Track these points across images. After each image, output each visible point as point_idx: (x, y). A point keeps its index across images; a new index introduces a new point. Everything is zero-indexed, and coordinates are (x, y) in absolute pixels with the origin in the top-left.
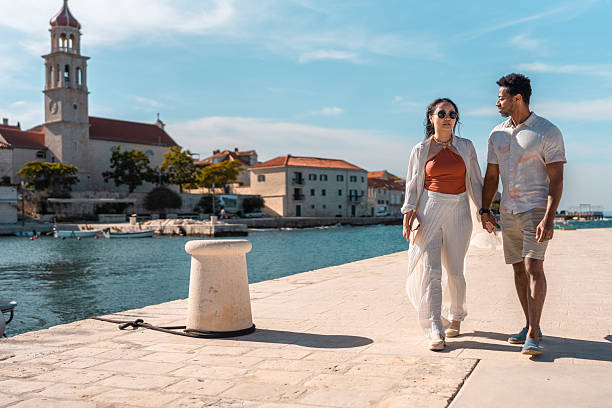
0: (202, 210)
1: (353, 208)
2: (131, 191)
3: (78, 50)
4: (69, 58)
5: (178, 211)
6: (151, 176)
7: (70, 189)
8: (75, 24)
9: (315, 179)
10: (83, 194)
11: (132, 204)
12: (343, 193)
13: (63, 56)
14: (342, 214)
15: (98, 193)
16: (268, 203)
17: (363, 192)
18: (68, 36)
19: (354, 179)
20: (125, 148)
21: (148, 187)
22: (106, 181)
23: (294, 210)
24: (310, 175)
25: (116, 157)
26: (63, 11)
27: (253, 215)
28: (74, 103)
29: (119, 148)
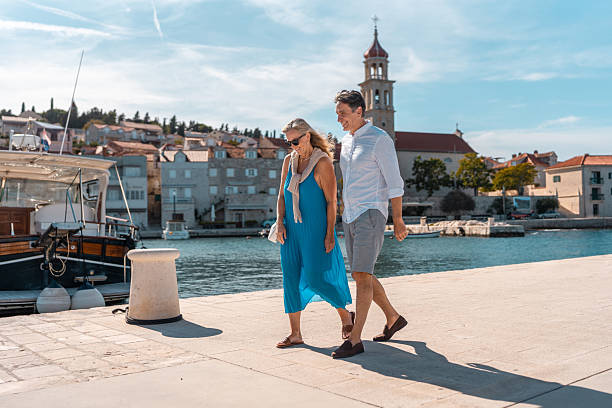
0: (495, 211)
2: (430, 196)
3: (386, 76)
4: (378, 84)
5: (472, 212)
6: (447, 182)
8: (384, 54)
11: (429, 207)
13: (374, 83)
16: (563, 203)
18: (378, 65)
20: (426, 157)
21: (445, 191)
22: (409, 187)
23: (591, 209)
24: (610, 174)
25: (417, 165)
26: (374, 45)
27: (546, 215)
28: (383, 121)
29: (419, 157)
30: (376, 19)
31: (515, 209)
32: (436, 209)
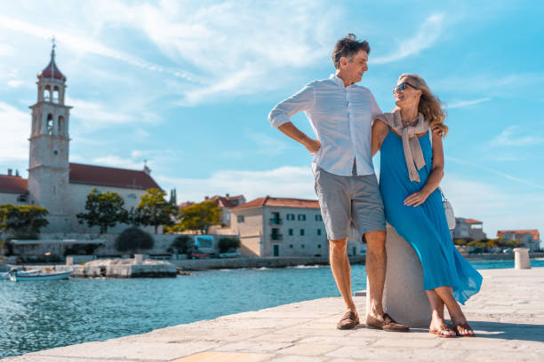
0: (175, 250)
2: (102, 233)
3: (63, 101)
4: (52, 107)
5: (151, 252)
6: (124, 218)
7: (39, 232)
8: (59, 77)
9: (293, 219)
10: (53, 235)
11: (101, 245)
12: (323, 232)
13: (45, 106)
15: (68, 235)
16: (244, 242)
18: (52, 88)
20: (105, 191)
21: (121, 227)
22: (81, 222)
23: (272, 250)
24: (288, 215)
25: (91, 199)
26: (50, 66)
27: (228, 254)
28: (55, 149)
29: (95, 191)
30: (53, 40)
31: (196, 248)
32: (110, 248)
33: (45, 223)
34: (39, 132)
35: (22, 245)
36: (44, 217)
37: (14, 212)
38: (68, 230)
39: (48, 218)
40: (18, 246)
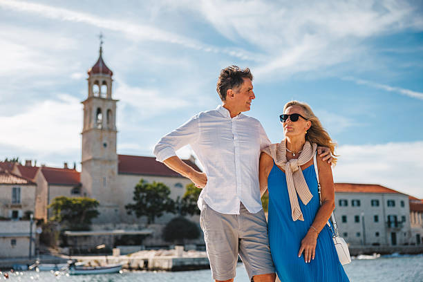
1: (394, 235)
2: (149, 223)
3: (111, 95)
4: (100, 102)
5: (198, 242)
6: (170, 207)
7: (90, 223)
8: (107, 72)
9: (346, 204)
10: (103, 226)
11: (148, 235)
12: (381, 219)
13: (95, 101)
14: (380, 242)
15: (118, 226)
17: (404, 218)
18: (101, 82)
19: (392, 203)
20: (152, 181)
21: (168, 216)
22: (129, 213)
24: (340, 202)
25: (139, 190)
26: (98, 62)
28: (105, 141)
29: (142, 181)
30: (101, 36)
32: (157, 238)
33: (95, 214)
34: (89, 126)
35: (76, 237)
36: (94, 209)
37: (67, 204)
38: (118, 221)
39: (99, 209)
40: (72, 237)
